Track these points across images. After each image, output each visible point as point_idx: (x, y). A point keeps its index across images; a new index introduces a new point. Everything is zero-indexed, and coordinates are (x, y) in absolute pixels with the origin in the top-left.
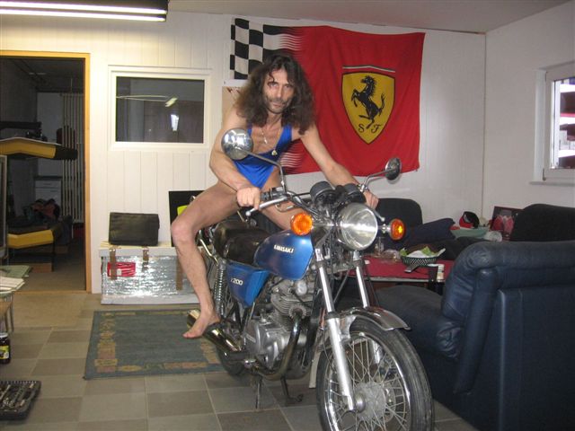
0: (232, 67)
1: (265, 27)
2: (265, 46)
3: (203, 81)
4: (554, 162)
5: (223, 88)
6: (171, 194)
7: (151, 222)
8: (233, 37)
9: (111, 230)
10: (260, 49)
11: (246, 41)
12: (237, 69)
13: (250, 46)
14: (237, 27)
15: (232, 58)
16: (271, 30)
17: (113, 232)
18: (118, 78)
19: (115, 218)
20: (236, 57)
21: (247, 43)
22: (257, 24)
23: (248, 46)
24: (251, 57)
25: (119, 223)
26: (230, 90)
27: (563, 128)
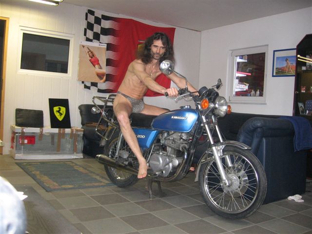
0: (85, 34)
1: (102, 16)
2: (102, 26)
3: (69, 41)
4: (234, 93)
5: (80, 45)
6: (50, 100)
7: (39, 115)
8: (86, 19)
9: (16, 118)
10: (99, 27)
11: (93, 22)
12: (87, 36)
13: (95, 25)
14: (89, 14)
15: (85, 30)
16: (106, 18)
17: (18, 120)
18: (24, 34)
19: (19, 112)
20: (88, 30)
21: (93, 23)
22: (98, 14)
23: (93, 25)
24: (95, 30)
25: (21, 114)
26: (83, 47)
27: (237, 78)
